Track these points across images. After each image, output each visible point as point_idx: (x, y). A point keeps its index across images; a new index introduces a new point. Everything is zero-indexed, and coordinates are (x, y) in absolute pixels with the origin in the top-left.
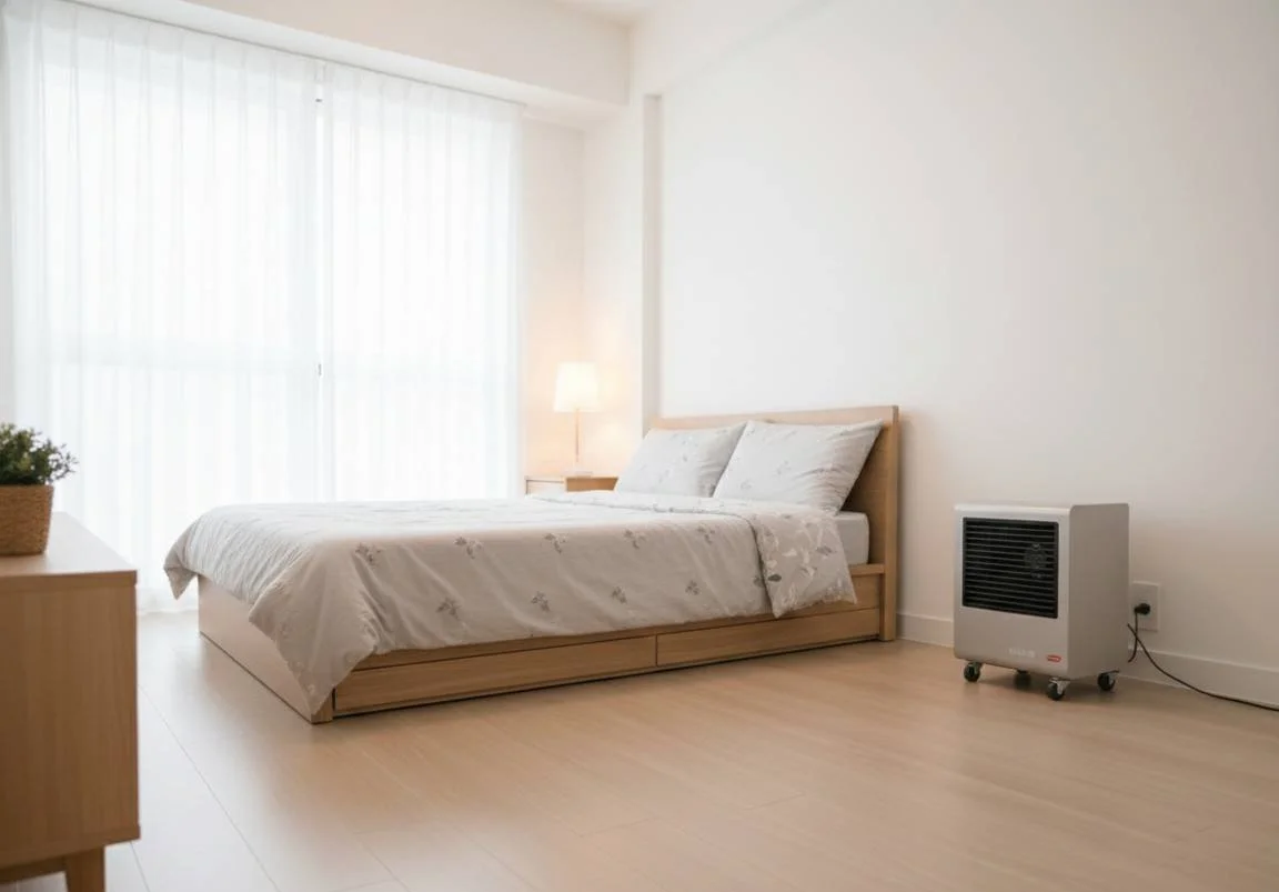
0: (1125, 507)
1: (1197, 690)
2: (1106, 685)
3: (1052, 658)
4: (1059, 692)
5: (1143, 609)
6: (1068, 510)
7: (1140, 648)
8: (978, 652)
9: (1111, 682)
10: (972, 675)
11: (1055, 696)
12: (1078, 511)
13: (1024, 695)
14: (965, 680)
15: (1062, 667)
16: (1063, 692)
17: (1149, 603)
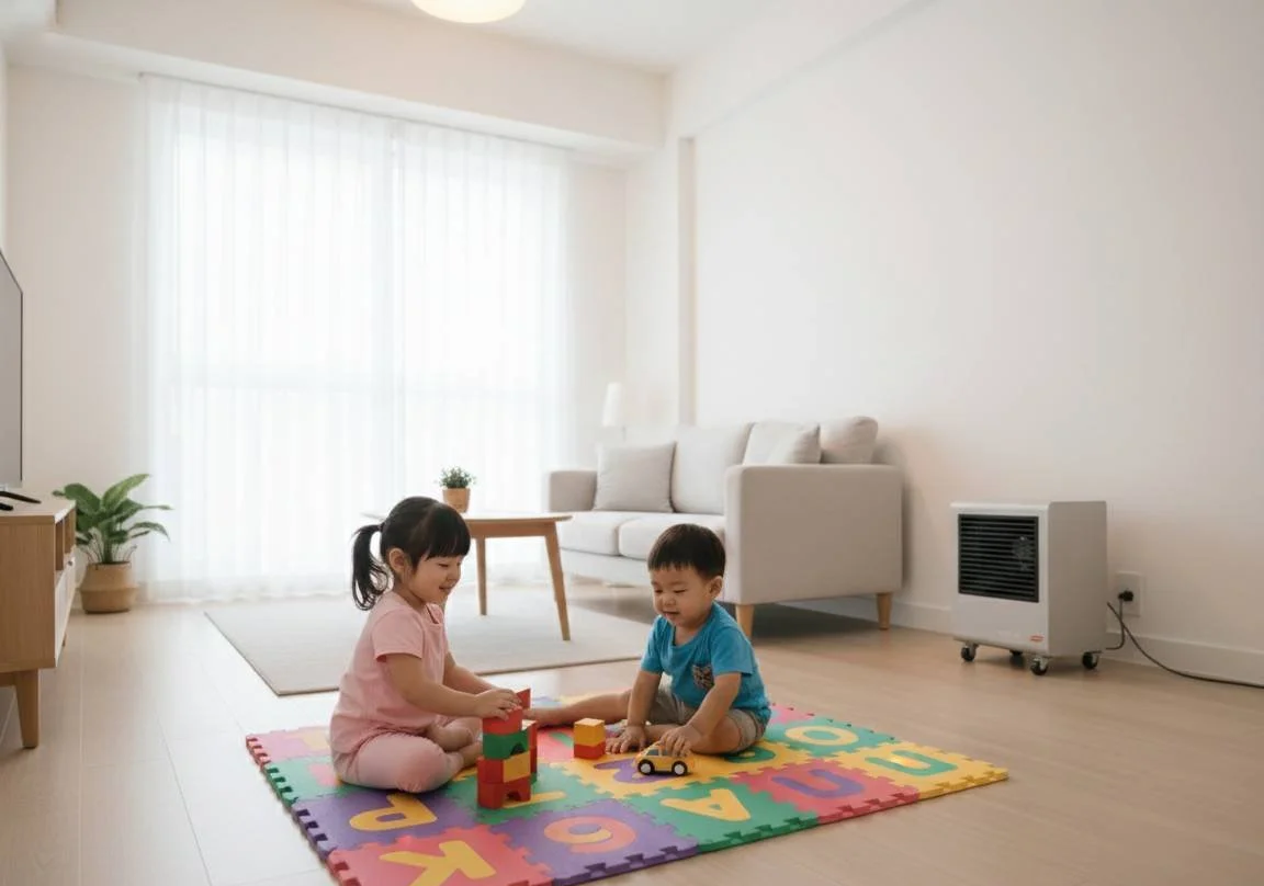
0: (1103, 504)
1: (1164, 667)
2: (1088, 663)
3: (1036, 639)
4: (1042, 667)
5: (1127, 596)
6: (1046, 507)
7: (1126, 633)
8: (973, 634)
9: (1094, 661)
10: (968, 656)
11: (1038, 672)
12: (1056, 507)
13: (1019, 673)
14: (962, 660)
15: (1043, 646)
16: (1047, 667)
17: (1130, 589)
